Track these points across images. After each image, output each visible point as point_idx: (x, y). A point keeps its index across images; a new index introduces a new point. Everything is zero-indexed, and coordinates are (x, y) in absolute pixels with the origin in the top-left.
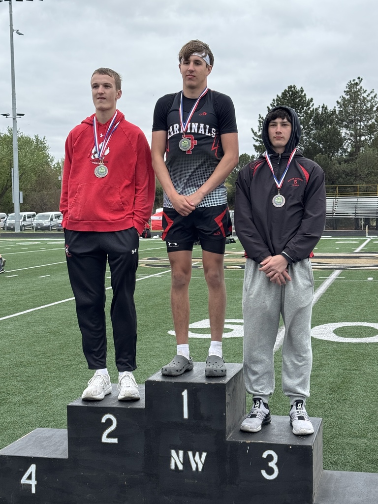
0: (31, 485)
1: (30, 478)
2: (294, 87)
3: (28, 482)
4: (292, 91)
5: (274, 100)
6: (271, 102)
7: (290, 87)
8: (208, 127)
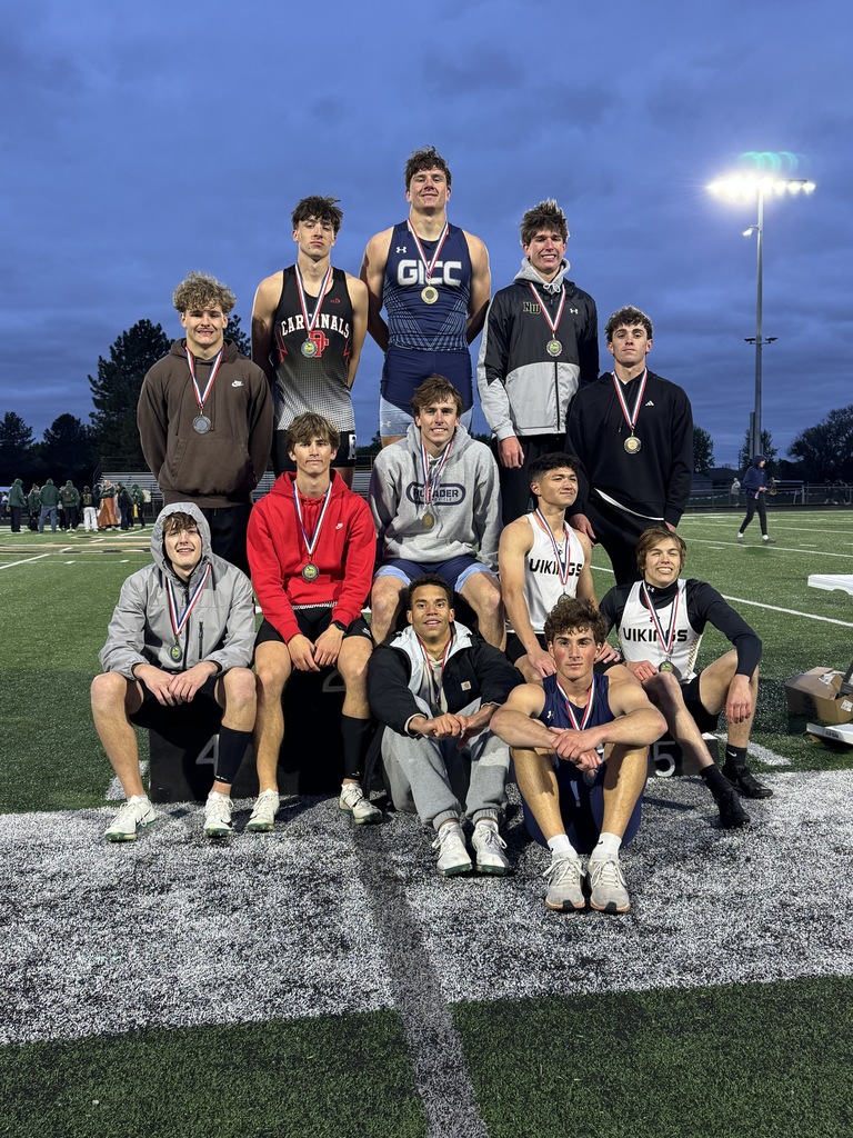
0: (212, 765)
1: (210, 755)
2: (148, 321)
3: (208, 761)
4: (144, 327)
5: (119, 338)
6: (116, 340)
7: (142, 322)
8: (342, 320)
